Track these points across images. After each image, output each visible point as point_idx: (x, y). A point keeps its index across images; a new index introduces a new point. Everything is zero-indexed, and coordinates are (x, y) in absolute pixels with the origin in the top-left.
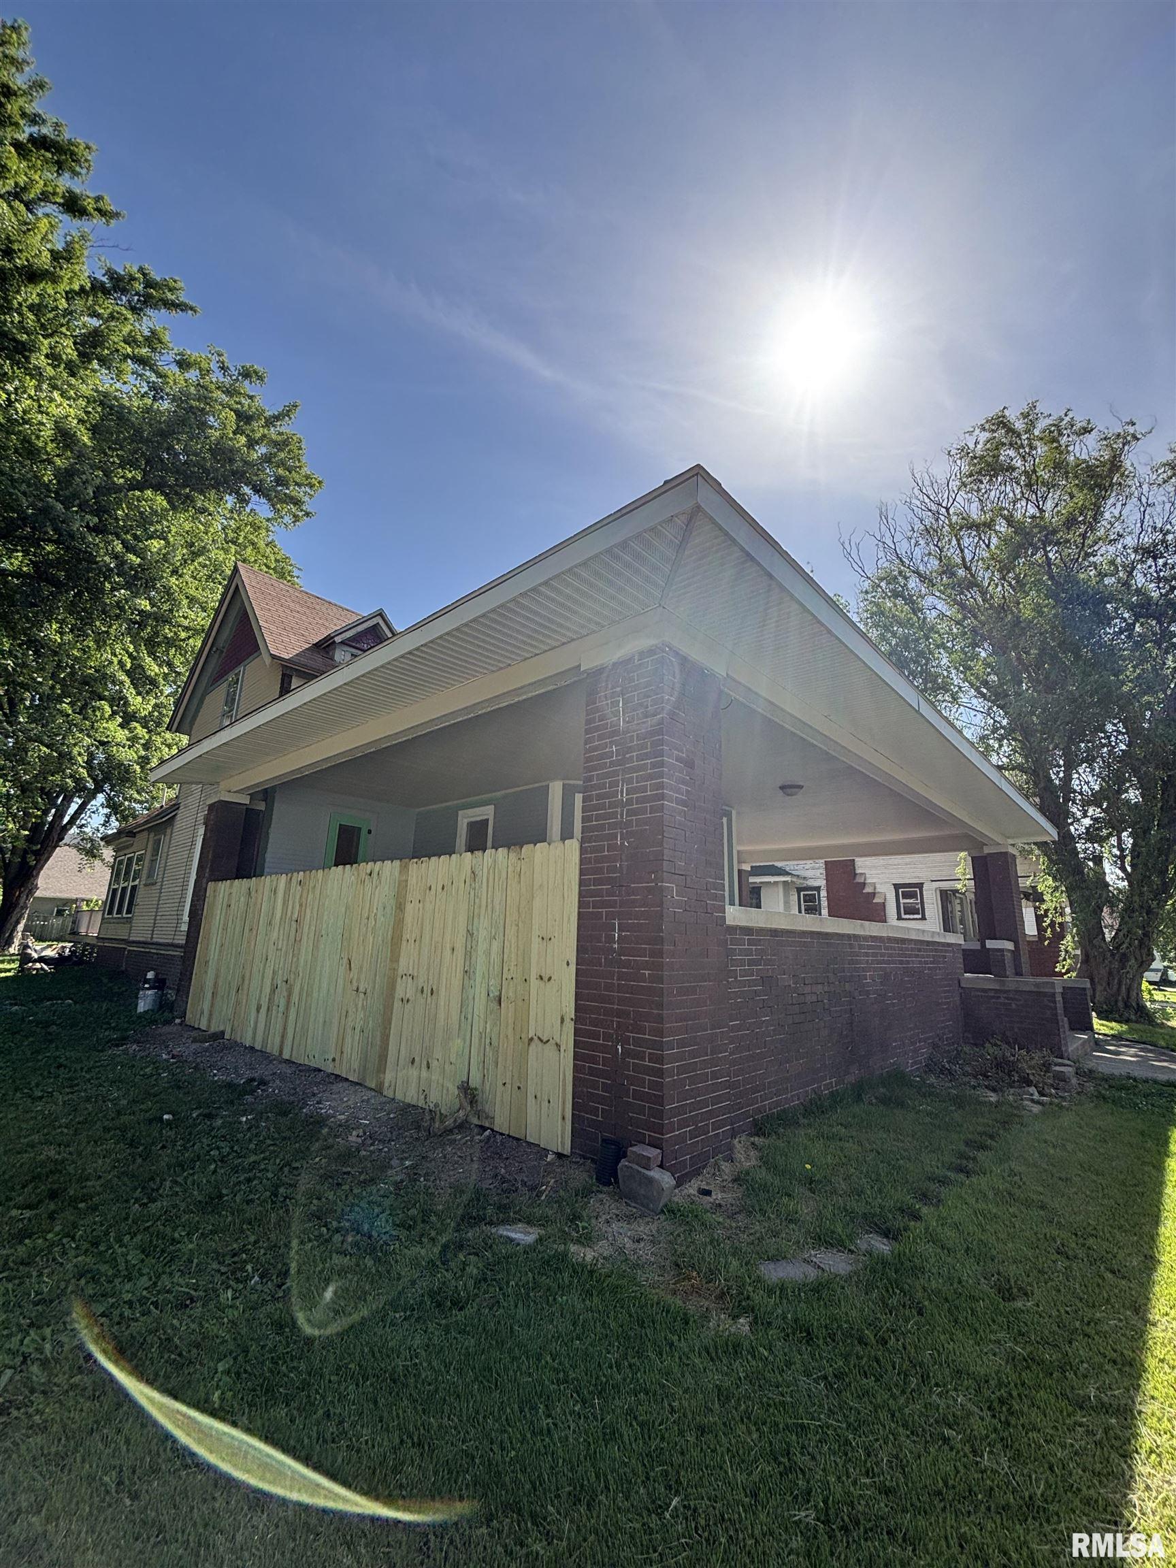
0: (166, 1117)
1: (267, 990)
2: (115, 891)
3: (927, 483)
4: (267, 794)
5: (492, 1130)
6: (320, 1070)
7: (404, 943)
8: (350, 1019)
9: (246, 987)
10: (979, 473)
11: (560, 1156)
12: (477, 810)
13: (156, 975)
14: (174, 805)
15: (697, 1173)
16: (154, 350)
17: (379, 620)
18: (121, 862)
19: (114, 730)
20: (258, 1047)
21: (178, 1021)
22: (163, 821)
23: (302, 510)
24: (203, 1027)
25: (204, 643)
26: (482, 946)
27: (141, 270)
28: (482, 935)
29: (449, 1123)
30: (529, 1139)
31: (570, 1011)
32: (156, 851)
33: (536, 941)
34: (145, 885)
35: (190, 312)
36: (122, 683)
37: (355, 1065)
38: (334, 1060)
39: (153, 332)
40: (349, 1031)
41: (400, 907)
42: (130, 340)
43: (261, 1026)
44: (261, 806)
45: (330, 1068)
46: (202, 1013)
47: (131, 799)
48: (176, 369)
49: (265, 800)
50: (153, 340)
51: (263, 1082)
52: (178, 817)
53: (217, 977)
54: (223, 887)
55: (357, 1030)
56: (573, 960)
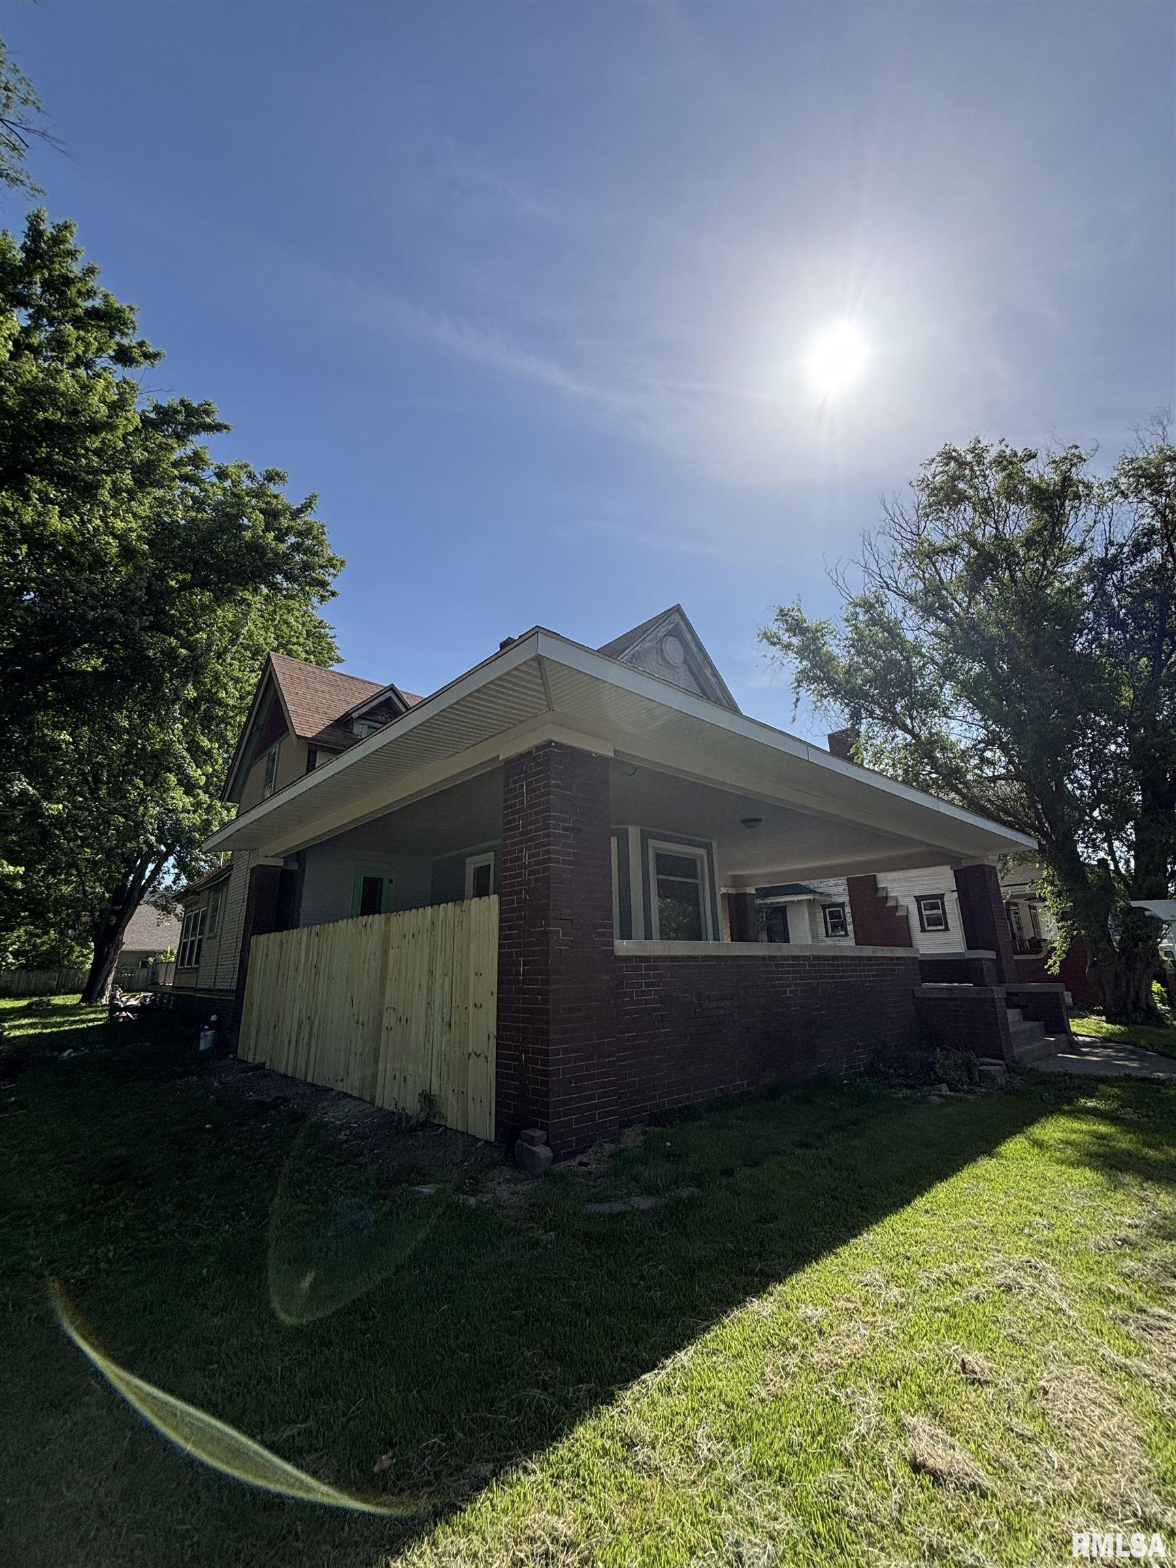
0: (208, 1126)
1: (296, 1026)
2: (185, 944)
3: (898, 513)
4: (299, 856)
5: (446, 1127)
6: (332, 1090)
7: (388, 982)
8: (353, 1046)
9: (280, 1024)
10: (940, 503)
11: (487, 1142)
12: (483, 857)
13: (218, 1019)
14: (229, 866)
15: (583, 1151)
16: (197, 467)
17: (390, 694)
18: (189, 918)
19: (179, 798)
20: (290, 1075)
21: (231, 1056)
22: (220, 880)
23: (328, 591)
24: (250, 1060)
25: (248, 719)
26: (438, 984)
27: (182, 402)
28: (438, 973)
29: (413, 1122)
30: (470, 1132)
31: (493, 1030)
32: (215, 910)
33: (472, 976)
34: (208, 938)
35: (224, 431)
36: (183, 757)
37: (357, 1084)
38: (342, 1080)
39: (195, 453)
40: (353, 1055)
41: (385, 953)
42: (175, 465)
43: (291, 1058)
44: (295, 867)
45: (340, 1087)
46: (249, 1048)
47: (196, 859)
48: (215, 480)
49: (298, 861)
50: (196, 459)
51: (286, 1100)
52: (232, 878)
53: (260, 1016)
54: (263, 938)
55: (358, 1055)
56: (495, 991)
